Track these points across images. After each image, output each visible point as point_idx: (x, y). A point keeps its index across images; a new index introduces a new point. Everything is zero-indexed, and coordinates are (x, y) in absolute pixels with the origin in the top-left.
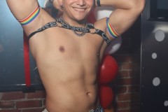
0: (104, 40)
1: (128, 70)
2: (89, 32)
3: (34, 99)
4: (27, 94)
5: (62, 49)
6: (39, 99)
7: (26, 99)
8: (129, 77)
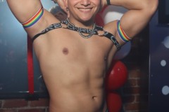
0: (113, 44)
1: (136, 79)
2: (97, 34)
3: (38, 108)
4: (29, 102)
5: (65, 51)
6: (43, 108)
7: (29, 107)
8: (137, 86)
